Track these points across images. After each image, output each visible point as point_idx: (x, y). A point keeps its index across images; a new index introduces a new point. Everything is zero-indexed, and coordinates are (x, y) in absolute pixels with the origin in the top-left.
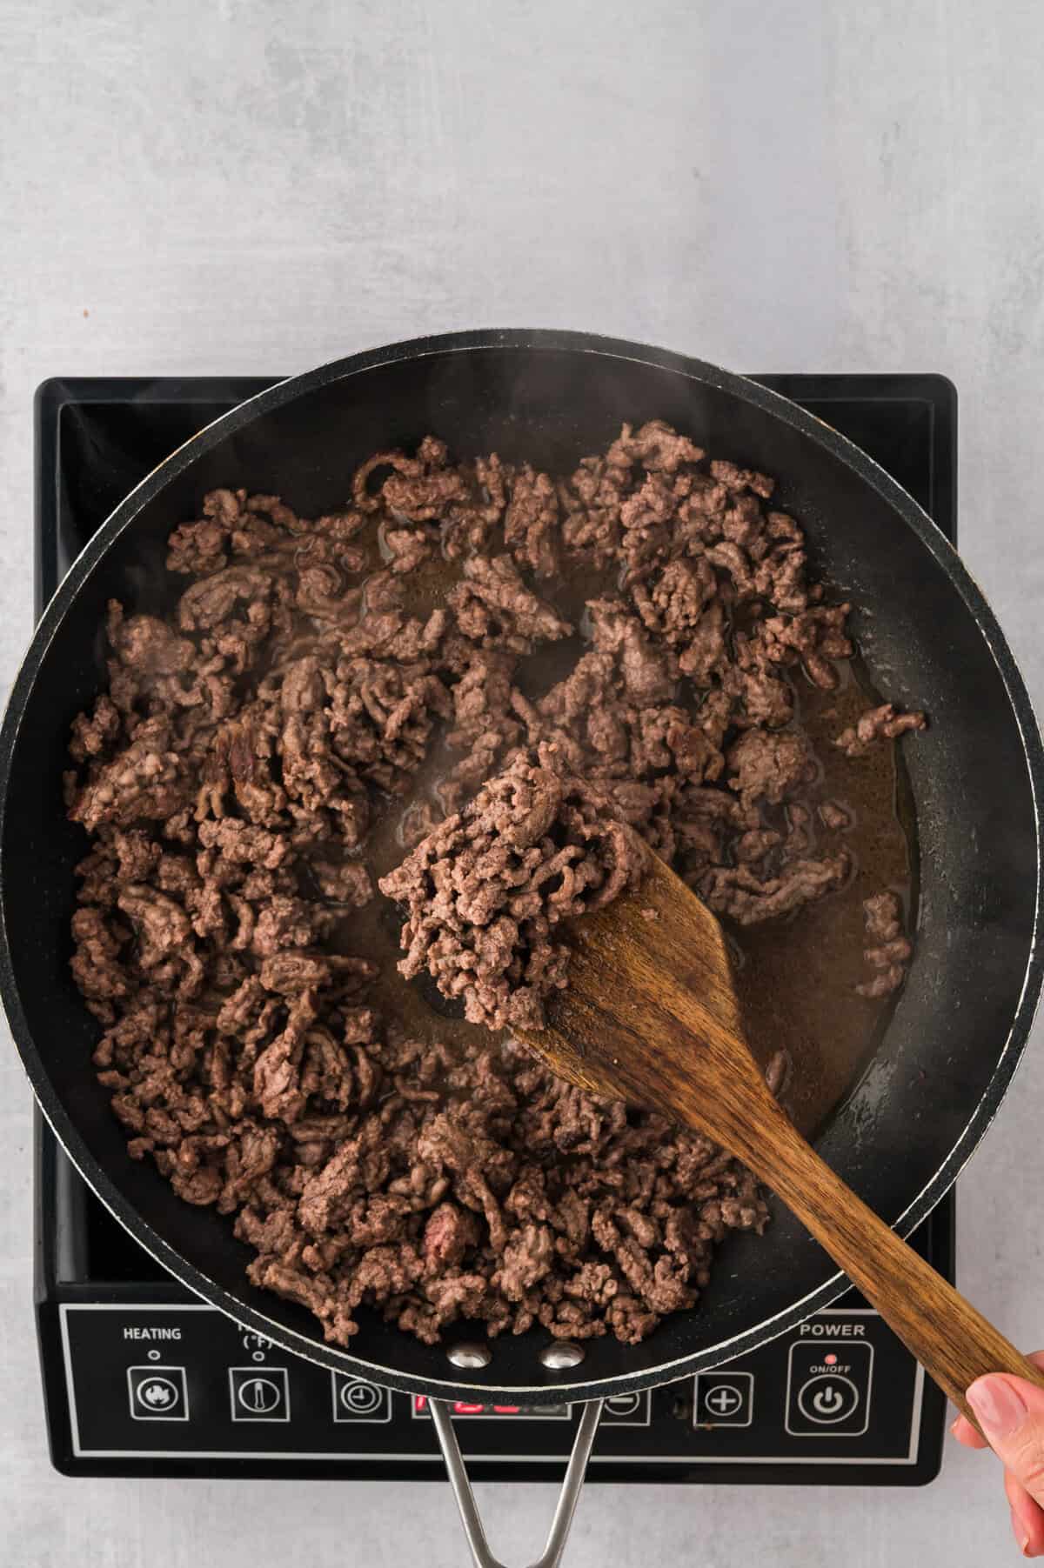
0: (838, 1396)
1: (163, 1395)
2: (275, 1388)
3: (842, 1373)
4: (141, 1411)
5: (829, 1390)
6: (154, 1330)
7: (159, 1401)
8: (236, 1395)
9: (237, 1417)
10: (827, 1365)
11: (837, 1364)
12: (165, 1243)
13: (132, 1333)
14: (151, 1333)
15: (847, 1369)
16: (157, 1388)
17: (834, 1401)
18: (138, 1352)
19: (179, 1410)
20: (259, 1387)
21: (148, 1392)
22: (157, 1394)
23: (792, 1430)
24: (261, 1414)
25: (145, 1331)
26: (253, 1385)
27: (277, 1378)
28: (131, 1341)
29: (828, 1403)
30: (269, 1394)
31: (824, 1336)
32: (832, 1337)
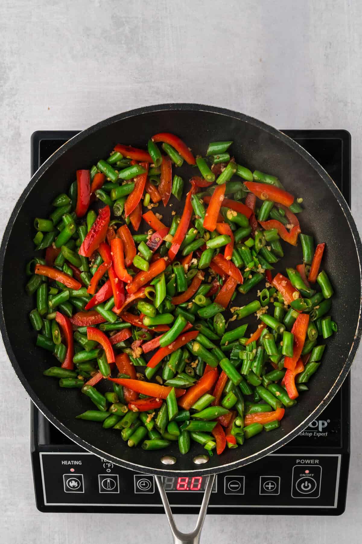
0: (309, 484)
1: (75, 484)
2: (114, 482)
3: (311, 477)
4: (68, 489)
5: (306, 482)
6: (72, 461)
7: (74, 486)
8: (101, 484)
9: (101, 492)
10: (306, 474)
11: (309, 473)
12: (62, 424)
13: (65, 463)
14: (71, 462)
15: (313, 475)
16: (73, 482)
17: (308, 486)
18: (67, 469)
19: (81, 489)
20: (109, 481)
21: (70, 483)
22: (73, 484)
23: (293, 496)
24: (109, 491)
25: (69, 461)
26: (107, 480)
27: (115, 478)
28: (64, 465)
29: (307, 487)
30: (112, 484)
31: (305, 464)
32: (308, 464)
